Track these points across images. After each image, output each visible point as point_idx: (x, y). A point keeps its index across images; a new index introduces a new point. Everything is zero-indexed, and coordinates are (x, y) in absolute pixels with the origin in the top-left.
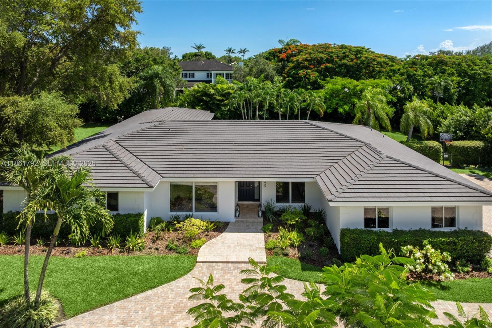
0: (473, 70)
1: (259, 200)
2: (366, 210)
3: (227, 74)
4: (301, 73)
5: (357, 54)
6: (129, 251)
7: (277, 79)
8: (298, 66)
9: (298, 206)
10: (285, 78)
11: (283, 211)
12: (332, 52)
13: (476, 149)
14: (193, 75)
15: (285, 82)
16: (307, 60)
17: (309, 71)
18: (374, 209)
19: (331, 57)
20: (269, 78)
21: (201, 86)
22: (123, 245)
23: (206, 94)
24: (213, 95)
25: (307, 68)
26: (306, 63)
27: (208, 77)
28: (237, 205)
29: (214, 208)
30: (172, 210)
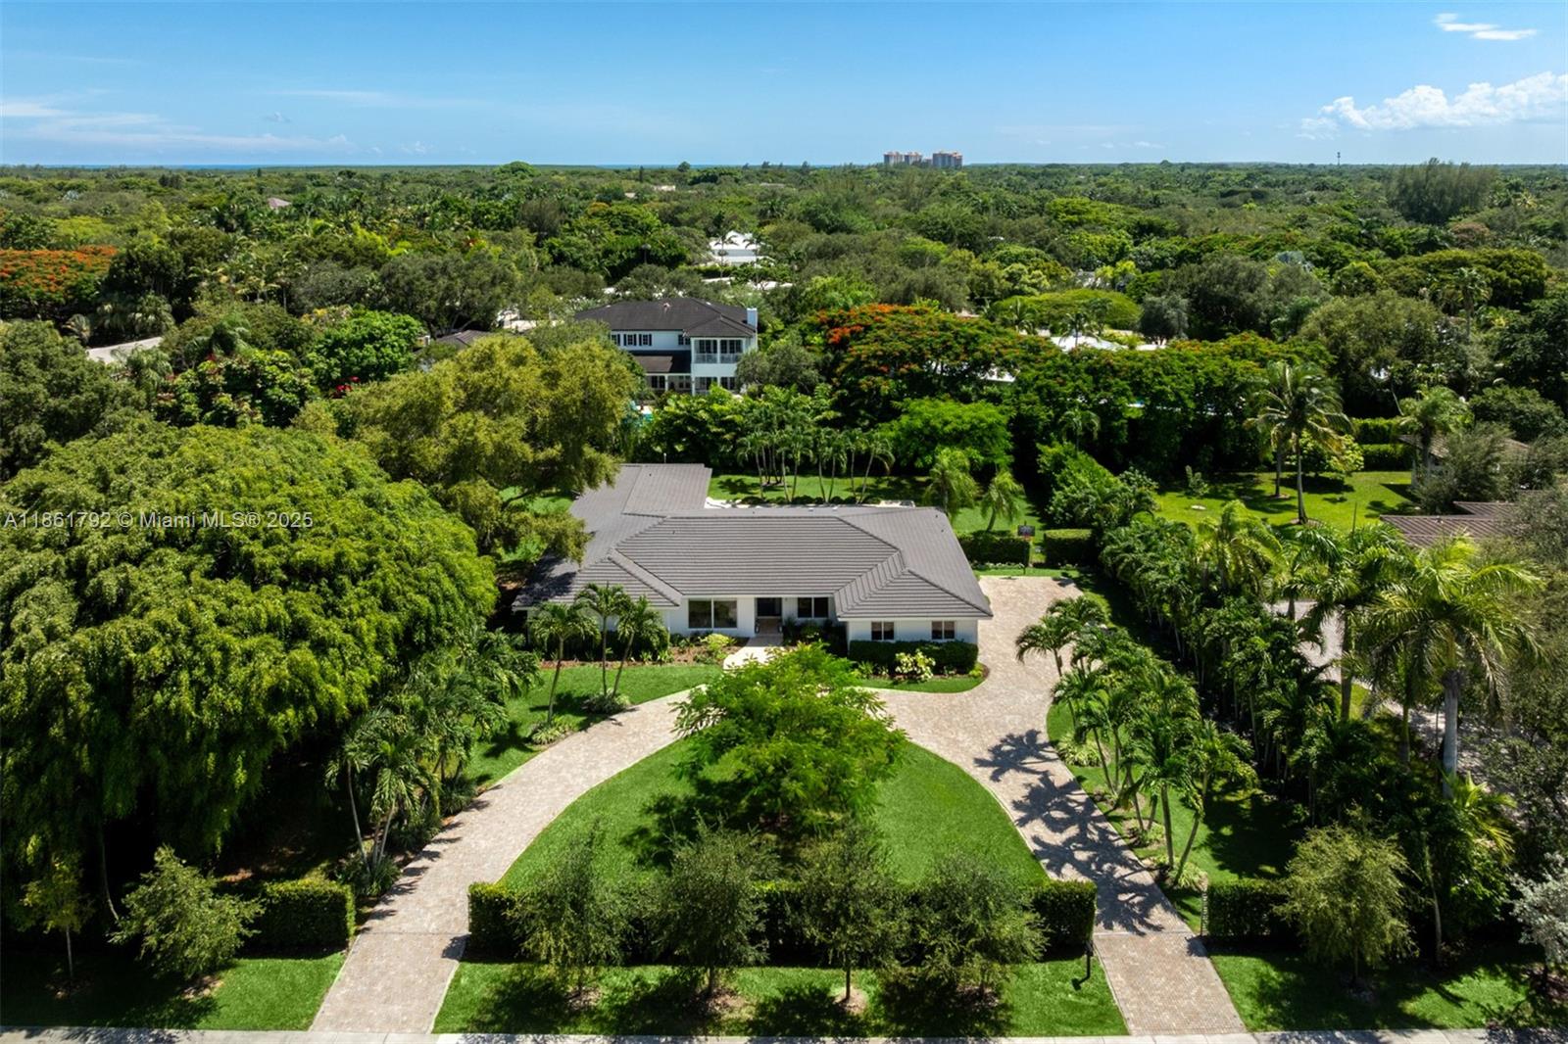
0: (1161, 383)
1: (780, 614)
2: (873, 624)
3: (723, 343)
4: (864, 383)
5: (968, 343)
6: (661, 662)
7: (823, 388)
8: (858, 367)
9: (819, 621)
10: (835, 388)
11: (803, 626)
12: (922, 341)
13: (1077, 542)
14: (647, 340)
15: (835, 398)
16: (875, 356)
17: (878, 379)
18: (880, 624)
19: (920, 350)
20: (808, 389)
21: (682, 405)
22: (654, 658)
23: (691, 419)
24: (704, 422)
25: (874, 372)
26: (874, 363)
27: (681, 341)
28: (757, 621)
29: (732, 623)
30: (691, 626)
